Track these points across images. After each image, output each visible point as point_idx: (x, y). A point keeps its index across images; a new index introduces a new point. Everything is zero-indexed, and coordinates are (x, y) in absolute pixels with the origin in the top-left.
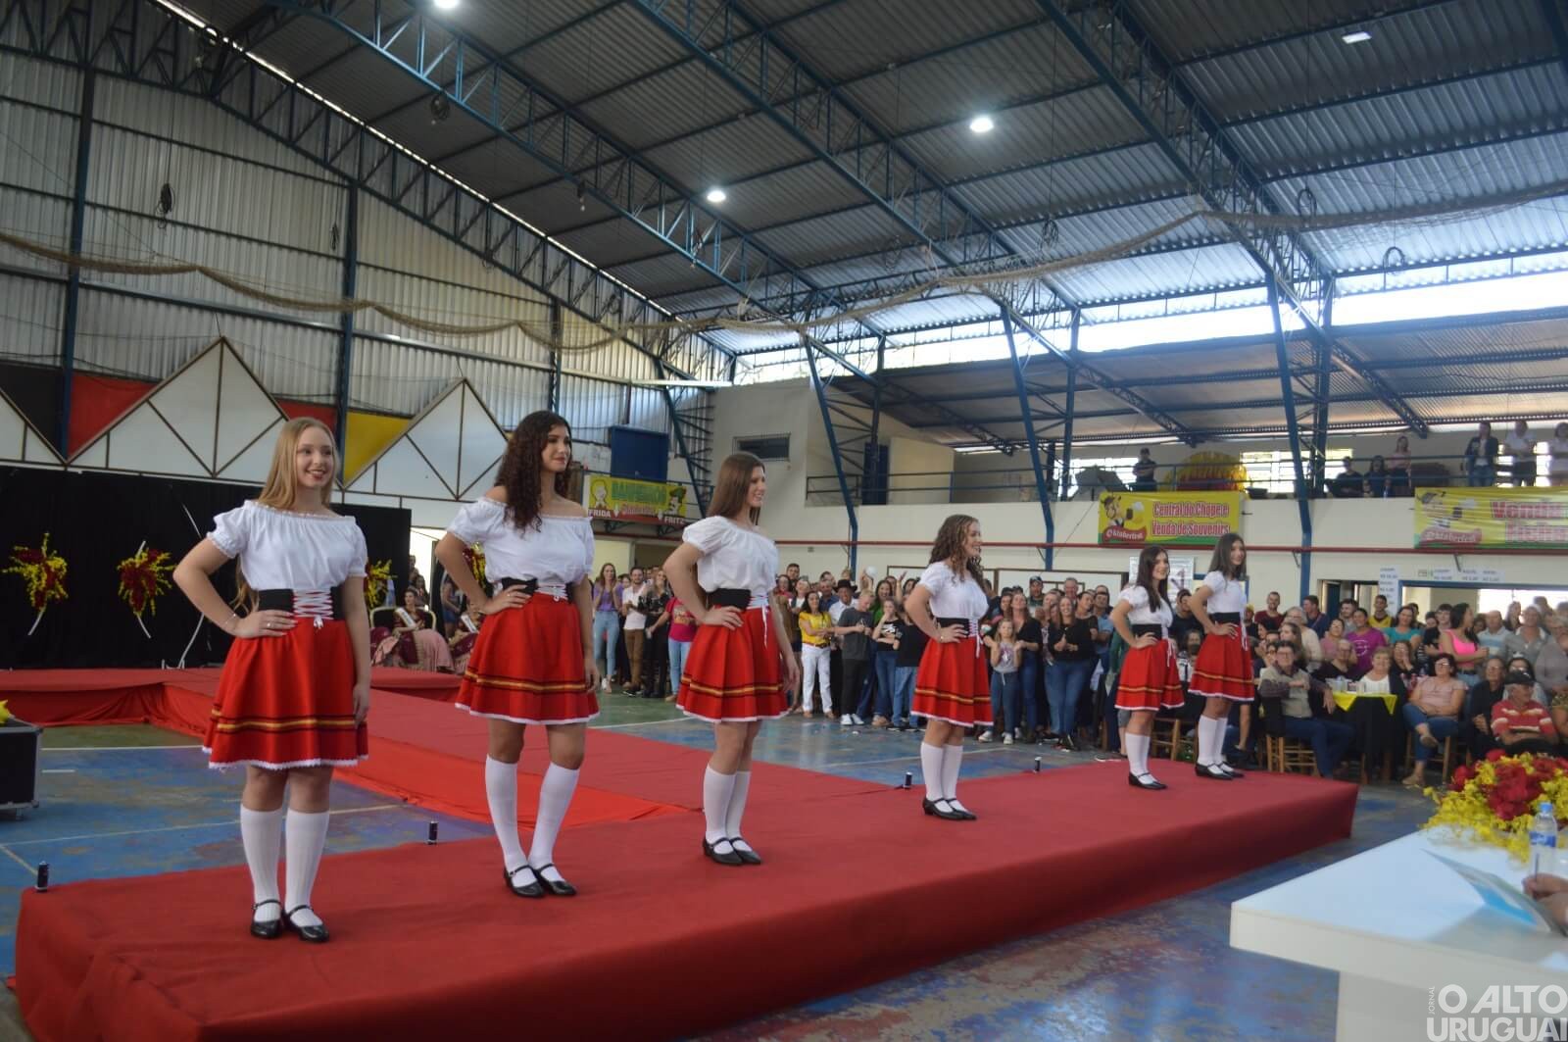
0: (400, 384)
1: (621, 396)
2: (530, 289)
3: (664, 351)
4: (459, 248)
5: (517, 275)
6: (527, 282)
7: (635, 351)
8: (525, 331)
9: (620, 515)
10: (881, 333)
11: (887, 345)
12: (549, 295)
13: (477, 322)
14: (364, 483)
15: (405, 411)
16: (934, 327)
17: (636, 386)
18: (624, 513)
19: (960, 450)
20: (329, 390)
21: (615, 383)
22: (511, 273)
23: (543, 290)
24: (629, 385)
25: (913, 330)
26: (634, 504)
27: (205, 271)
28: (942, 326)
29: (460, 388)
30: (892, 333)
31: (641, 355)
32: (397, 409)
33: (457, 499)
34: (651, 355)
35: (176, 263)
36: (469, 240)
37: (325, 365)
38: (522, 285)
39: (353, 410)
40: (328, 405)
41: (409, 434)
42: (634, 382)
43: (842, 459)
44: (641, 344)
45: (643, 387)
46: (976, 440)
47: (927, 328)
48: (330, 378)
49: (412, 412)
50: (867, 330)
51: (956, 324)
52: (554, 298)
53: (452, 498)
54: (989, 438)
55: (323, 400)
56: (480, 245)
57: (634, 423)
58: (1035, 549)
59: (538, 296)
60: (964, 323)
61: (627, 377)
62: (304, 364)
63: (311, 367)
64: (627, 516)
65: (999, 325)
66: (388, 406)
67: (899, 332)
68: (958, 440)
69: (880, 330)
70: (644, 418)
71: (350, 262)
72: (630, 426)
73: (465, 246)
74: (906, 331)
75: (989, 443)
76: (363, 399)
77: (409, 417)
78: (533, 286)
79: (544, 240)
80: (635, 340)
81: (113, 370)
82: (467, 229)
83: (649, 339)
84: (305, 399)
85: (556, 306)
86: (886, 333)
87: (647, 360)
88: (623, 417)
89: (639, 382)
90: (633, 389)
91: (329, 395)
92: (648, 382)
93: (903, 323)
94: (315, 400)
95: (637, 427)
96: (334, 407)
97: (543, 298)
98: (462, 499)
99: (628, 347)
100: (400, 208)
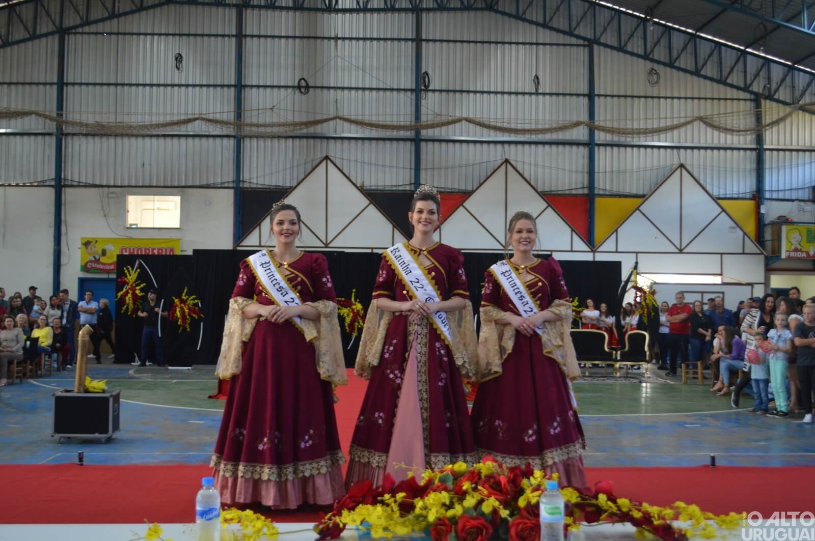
0: (635, 174)
2: (735, 91)
4: (675, 71)
5: (722, 81)
6: (732, 86)
8: (705, 123)
12: (751, 92)
13: (659, 123)
14: (609, 245)
15: (641, 193)
20: (583, 184)
22: (719, 81)
23: (746, 89)
27: (468, 120)
29: (679, 170)
32: (634, 192)
33: (681, 251)
35: (450, 118)
36: (681, 63)
37: (580, 169)
38: (728, 89)
39: (600, 196)
40: (583, 195)
41: (640, 208)
48: (583, 176)
49: (645, 193)
52: (755, 94)
53: (678, 251)
55: (580, 192)
56: (690, 66)
59: (742, 95)
62: (565, 169)
63: (571, 171)
66: (628, 190)
71: (591, 96)
73: (679, 69)
76: (608, 188)
77: (643, 196)
78: (738, 88)
79: (744, 53)
81: (444, 188)
82: (679, 57)
84: (567, 192)
85: (757, 99)
91: (584, 188)
94: (574, 192)
96: (587, 195)
97: (747, 96)
98: (684, 251)
100: (626, 52)
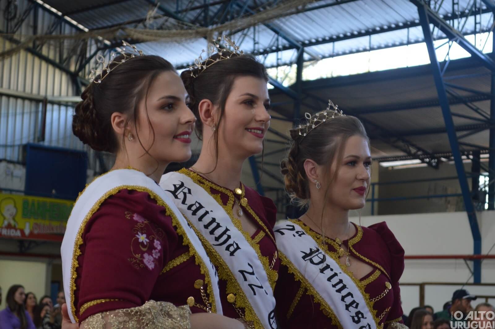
1: (37, 112)
3: (82, 67)
7: (51, 68)
9: (31, 234)
10: (299, 44)
11: (306, 56)
16: (353, 36)
17: (53, 103)
18: (36, 232)
19: (385, 164)
21: (31, 100)
24: (45, 102)
25: (332, 40)
26: (47, 223)
28: (360, 35)
30: (311, 44)
31: (57, 71)
34: (68, 72)
42: (50, 98)
43: (260, 173)
44: (57, 61)
45: (59, 104)
46: (401, 154)
47: (346, 37)
50: (285, 42)
51: (374, 32)
54: (413, 150)
57: (51, 141)
58: (462, 261)
60: (382, 30)
61: (42, 93)
64: (39, 236)
65: (417, 32)
67: (318, 42)
68: (384, 154)
69: (298, 41)
70: (61, 135)
72: (46, 143)
74: (324, 41)
75: (415, 157)
80: (51, 57)
83: (65, 56)
86: (304, 45)
87: (64, 77)
88: (38, 134)
89: (56, 99)
90: (49, 107)
92: (64, 99)
93: (321, 33)
95: (54, 144)
99: (44, 64)
